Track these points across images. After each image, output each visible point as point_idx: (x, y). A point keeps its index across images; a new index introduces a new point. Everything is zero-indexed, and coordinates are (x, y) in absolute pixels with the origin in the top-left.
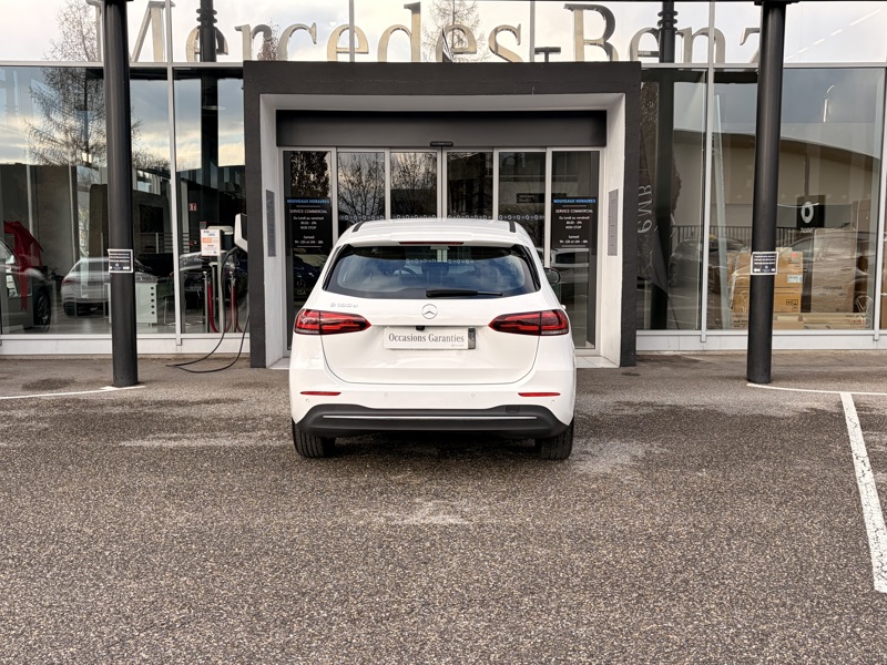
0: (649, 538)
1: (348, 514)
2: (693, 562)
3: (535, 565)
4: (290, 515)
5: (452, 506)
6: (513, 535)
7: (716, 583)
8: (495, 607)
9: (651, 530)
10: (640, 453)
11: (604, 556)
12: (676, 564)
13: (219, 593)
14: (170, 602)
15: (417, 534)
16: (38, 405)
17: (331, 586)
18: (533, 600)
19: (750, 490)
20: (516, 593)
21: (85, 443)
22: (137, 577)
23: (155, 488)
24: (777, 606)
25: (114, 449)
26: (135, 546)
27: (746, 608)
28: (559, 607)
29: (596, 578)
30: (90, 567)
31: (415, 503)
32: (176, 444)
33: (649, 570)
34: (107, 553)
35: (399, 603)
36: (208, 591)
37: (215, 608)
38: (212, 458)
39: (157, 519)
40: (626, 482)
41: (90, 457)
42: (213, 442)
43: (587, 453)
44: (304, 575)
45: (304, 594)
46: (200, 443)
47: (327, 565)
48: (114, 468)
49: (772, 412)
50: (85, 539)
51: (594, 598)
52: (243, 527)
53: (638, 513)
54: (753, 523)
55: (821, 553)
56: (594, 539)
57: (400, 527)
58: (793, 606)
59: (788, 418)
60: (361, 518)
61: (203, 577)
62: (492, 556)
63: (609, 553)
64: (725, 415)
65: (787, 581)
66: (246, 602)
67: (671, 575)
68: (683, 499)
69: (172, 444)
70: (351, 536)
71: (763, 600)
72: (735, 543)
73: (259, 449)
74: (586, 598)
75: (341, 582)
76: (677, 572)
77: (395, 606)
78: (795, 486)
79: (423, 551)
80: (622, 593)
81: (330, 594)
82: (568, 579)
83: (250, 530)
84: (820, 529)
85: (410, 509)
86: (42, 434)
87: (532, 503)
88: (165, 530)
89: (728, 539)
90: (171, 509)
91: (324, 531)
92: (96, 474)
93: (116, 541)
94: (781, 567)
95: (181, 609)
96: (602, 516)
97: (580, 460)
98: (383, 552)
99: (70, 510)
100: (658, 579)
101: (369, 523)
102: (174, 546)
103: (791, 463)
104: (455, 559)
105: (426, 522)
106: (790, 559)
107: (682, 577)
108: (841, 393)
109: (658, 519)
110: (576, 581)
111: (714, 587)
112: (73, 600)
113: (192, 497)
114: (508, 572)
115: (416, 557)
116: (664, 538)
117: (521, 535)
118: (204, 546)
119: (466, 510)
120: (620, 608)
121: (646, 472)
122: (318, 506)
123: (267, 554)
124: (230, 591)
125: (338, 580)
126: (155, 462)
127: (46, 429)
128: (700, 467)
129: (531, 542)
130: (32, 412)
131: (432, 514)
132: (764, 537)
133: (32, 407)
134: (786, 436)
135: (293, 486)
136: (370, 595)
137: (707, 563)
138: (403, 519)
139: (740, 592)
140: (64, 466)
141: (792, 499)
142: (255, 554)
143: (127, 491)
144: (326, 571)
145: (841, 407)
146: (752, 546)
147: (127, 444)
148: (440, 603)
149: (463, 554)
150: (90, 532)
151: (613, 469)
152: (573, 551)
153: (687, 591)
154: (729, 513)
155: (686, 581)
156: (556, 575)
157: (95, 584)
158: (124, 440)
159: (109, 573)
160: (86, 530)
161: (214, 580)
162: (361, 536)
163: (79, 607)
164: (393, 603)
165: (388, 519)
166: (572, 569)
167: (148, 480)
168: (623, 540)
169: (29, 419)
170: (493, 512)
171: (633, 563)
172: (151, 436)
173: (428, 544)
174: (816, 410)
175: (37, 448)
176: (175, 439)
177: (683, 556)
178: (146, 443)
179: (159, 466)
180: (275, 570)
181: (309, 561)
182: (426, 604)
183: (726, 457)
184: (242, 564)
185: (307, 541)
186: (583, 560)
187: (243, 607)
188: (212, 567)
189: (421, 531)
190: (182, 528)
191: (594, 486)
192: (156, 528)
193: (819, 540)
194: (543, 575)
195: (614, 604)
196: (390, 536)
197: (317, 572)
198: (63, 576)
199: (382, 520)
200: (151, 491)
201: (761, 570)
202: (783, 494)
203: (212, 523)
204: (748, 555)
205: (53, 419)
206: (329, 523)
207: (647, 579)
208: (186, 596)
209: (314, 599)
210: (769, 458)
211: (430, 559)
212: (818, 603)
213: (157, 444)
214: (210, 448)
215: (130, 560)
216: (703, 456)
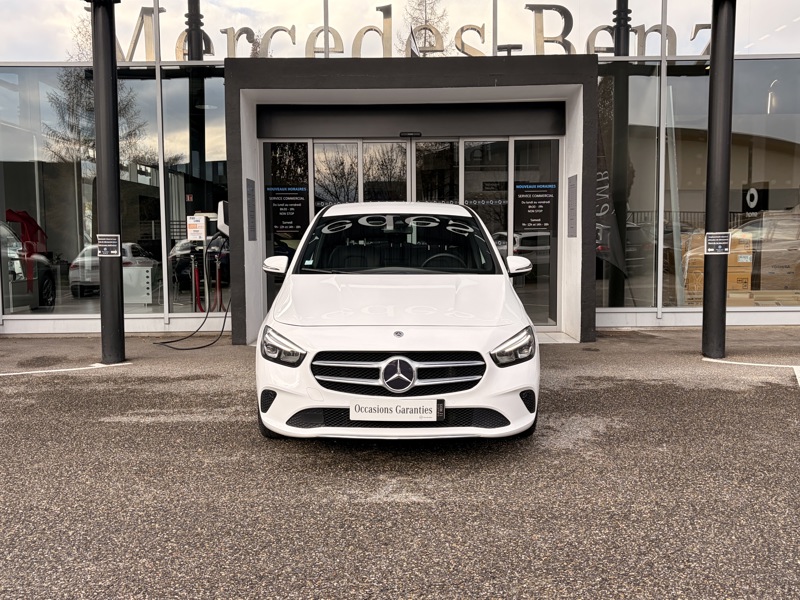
0: (612, 517)
1: (313, 491)
2: (657, 543)
3: (497, 546)
4: (255, 492)
5: (415, 483)
6: (476, 514)
7: (682, 566)
8: (455, 593)
9: (613, 509)
10: (602, 428)
11: (567, 536)
12: (639, 545)
13: (176, 576)
14: (126, 586)
15: (379, 513)
16: (29, 382)
17: (289, 570)
18: (494, 585)
19: (711, 466)
20: (477, 577)
21: (67, 418)
22: (97, 558)
23: (128, 464)
24: (747, 592)
25: (93, 424)
26: (99, 525)
27: (714, 595)
28: (521, 593)
29: (558, 560)
30: (52, 548)
31: (379, 480)
32: (153, 419)
33: (612, 552)
34: (71, 533)
35: (357, 588)
36: (166, 574)
37: (170, 593)
38: (185, 433)
39: (125, 496)
40: (588, 458)
41: (69, 433)
42: (188, 418)
43: (549, 428)
44: (263, 556)
45: (261, 578)
46: (176, 418)
47: (287, 545)
48: (91, 443)
49: (728, 386)
50: (51, 518)
51: (556, 583)
52: (208, 505)
53: (600, 490)
54: (716, 501)
55: (789, 534)
56: (556, 518)
57: (362, 505)
58: (763, 593)
59: (744, 392)
60: (325, 495)
61: (162, 558)
62: (453, 536)
63: (571, 533)
64: (683, 389)
65: (755, 565)
66: (203, 586)
67: (634, 559)
68: (645, 475)
69: (149, 420)
70: (313, 515)
71: (731, 586)
72: (699, 523)
73: (232, 425)
74: (547, 582)
75: (299, 565)
76: (641, 554)
77: (353, 592)
78: (756, 462)
79: (384, 531)
80: (585, 577)
81: (287, 578)
82: (530, 561)
83: (215, 509)
84: (785, 508)
85: (374, 487)
86: (28, 410)
87: (495, 481)
88: (131, 509)
89: (692, 519)
90: (140, 487)
91: (288, 509)
92: (73, 450)
93: (82, 520)
94: (749, 550)
95: (136, 594)
96: (564, 493)
97: (543, 435)
98: (344, 532)
99: (41, 487)
100: (622, 561)
101: (332, 502)
102: (137, 525)
103: (749, 437)
104: (417, 540)
105: (389, 500)
106: (756, 541)
107: (646, 559)
108: (794, 367)
109: (620, 496)
110: (538, 563)
111: (679, 570)
112: (29, 585)
113: (161, 474)
114: (470, 554)
115: (377, 538)
116: (626, 517)
117: (484, 514)
118: (167, 525)
119: (429, 487)
120: (583, 593)
121: (608, 448)
122: (283, 482)
123: (229, 534)
124: (187, 574)
125: (297, 562)
126: (131, 438)
127: (33, 405)
128: (660, 443)
129: (493, 522)
130: (22, 388)
131: (395, 492)
132: (728, 516)
133: (23, 383)
134: (743, 410)
135: (261, 462)
136: (328, 579)
137: (672, 544)
138: (366, 497)
139: (707, 577)
140: (43, 442)
141: (754, 475)
142: (217, 533)
143: (100, 468)
144: (285, 553)
145: (796, 381)
146: (717, 525)
147: (106, 420)
148: (398, 588)
149: (425, 534)
150: (57, 510)
151: (575, 444)
152: (534, 531)
153: (652, 575)
154: (690, 490)
155: (650, 564)
156: (518, 557)
157: (53, 567)
158: (105, 415)
159: (69, 554)
160: (54, 508)
161: (172, 561)
162: (323, 514)
163: (33, 592)
164: (351, 588)
165: (351, 496)
166: (534, 551)
167: (121, 455)
168: (585, 519)
169: (18, 395)
170: (455, 490)
171: (596, 544)
172: (131, 412)
173: (390, 524)
174: (770, 384)
175: (21, 424)
176: (152, 415)
177: (647, 536)
178: (124, 419)
179: (134, 442)
180: (235, 552)
181: (270, 541)
182: (384, 590)
183: (686, 431)
184: (202, 545)
185: (269, 520)
186: (545, 541)
187: (198, 592)
188: (173, 549)
189: (384, 510)
190: (148, 506)
191: (556, 462)
192: (123, 506)
193: (785, 519)
194: (504, 557)
195: (577, 590)
196: (352, 515)
197: (277, 554)
198: (24, 557)
199: (346, 498)
200: (123, 468)
201: (727, 553)
202: (745, 470)
203: (178, 501)
204: (712, 535)
205: (41, 395)
206: (293, 501)
207: (611, 562)
208: (143, 580)
209: (272, 584)
210: (727, 433)
211: (390, 540)
212: (790, 590)
213: (134, 419)
214: (185, 424)
215: (92, 539)
216: (663, 431)
